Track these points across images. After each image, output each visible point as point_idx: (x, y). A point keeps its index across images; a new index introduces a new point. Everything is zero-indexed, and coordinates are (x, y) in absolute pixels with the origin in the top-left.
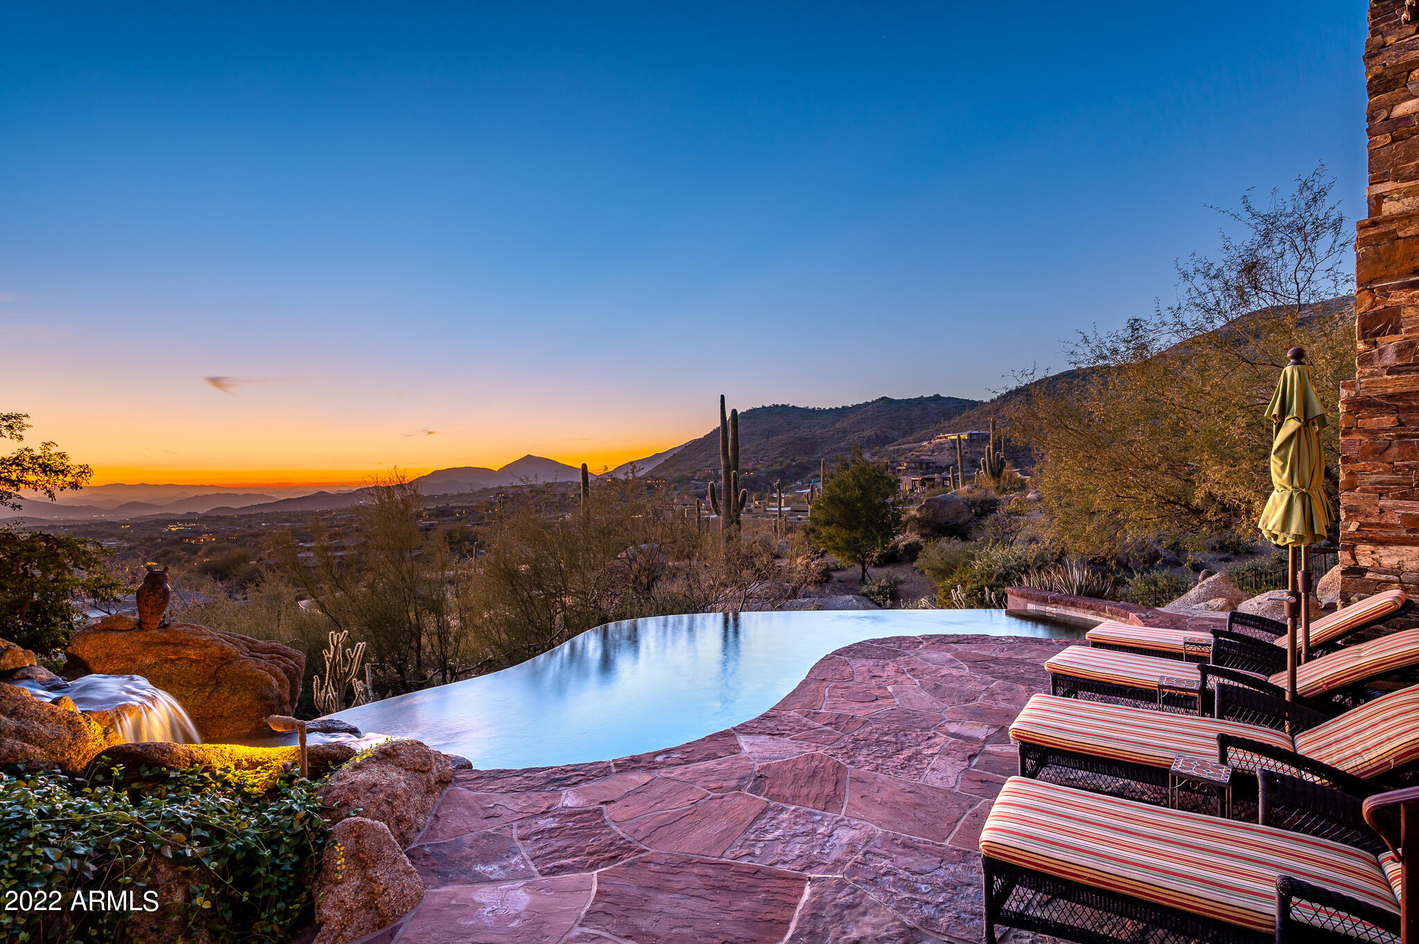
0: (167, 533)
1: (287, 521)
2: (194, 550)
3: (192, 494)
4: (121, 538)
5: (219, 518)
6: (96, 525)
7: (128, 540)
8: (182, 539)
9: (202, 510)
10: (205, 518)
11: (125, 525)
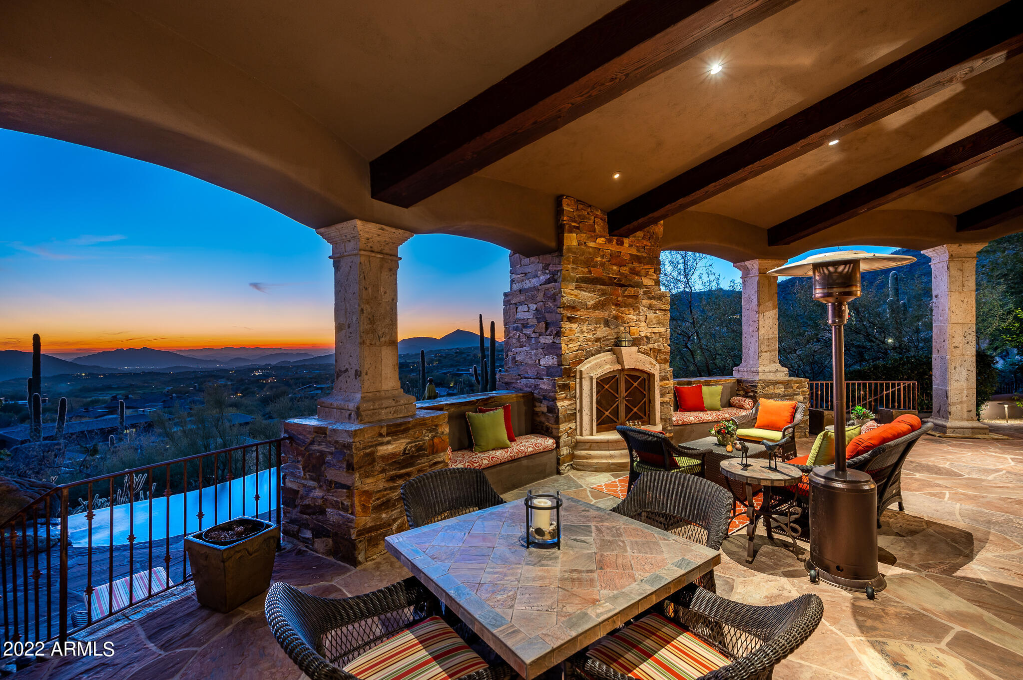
0: (252, 377)
1: (317, 369)
2: (262, 387)
3: (269, 353)
4: (228, 379)
5: (281, 367)
6: (217, 371)
7: (232, 380)
8: (258, 380)
9: (274, 363)
10: (274, 368)
11: (232, 371)
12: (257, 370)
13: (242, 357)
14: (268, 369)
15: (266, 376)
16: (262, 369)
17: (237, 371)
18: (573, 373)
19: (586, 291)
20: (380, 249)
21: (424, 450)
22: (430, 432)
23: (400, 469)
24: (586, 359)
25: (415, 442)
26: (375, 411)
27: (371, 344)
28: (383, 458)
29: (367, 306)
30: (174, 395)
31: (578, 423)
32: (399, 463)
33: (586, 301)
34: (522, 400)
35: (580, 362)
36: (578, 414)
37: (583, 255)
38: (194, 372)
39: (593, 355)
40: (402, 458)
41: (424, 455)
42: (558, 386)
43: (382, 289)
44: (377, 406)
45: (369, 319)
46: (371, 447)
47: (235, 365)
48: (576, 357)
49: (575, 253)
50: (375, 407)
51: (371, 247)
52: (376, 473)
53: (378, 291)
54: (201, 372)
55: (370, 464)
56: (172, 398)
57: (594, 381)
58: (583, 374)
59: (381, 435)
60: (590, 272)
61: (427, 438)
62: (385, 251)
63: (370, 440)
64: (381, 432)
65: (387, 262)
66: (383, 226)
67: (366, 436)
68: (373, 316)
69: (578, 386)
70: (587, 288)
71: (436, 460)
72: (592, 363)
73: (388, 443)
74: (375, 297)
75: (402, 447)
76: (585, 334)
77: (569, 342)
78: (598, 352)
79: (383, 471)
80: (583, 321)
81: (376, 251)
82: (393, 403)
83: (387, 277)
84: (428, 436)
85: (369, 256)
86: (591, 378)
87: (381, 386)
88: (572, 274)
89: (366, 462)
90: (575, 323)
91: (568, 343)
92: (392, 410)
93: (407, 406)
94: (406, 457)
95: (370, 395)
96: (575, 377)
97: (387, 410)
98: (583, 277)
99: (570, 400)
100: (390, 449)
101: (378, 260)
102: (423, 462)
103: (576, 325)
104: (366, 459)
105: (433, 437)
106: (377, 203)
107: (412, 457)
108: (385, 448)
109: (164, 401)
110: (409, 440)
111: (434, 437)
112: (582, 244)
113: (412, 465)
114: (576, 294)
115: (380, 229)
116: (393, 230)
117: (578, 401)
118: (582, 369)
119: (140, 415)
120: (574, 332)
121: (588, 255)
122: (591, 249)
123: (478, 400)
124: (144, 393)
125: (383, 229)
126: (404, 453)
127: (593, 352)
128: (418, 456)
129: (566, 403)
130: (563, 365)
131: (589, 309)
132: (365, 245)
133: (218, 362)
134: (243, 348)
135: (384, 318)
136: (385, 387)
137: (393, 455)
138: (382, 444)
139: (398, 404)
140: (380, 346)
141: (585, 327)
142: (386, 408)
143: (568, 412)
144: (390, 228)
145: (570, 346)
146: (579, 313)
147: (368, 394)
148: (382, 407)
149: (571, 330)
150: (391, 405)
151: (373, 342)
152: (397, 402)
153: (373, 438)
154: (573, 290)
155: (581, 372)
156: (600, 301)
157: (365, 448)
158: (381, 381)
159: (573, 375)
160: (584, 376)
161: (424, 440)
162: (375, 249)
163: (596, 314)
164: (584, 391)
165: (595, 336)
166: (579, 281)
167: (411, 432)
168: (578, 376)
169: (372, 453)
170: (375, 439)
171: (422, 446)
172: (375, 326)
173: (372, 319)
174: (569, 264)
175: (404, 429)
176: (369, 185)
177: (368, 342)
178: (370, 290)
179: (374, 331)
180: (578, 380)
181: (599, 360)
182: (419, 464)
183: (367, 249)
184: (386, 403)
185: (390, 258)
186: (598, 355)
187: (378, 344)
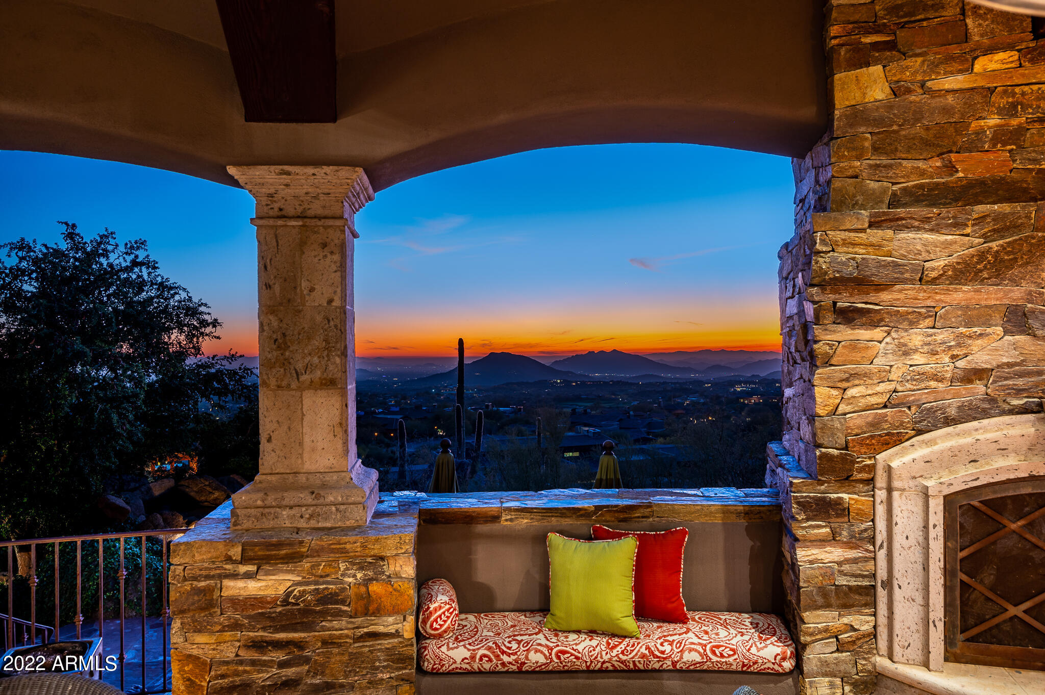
0: (732, 393)
2: (742, 409)
3: (756, 358)
4: (702, 395)
7: (706, 397)
8: (738, 399)
10: (763, 381)
11: (708, 384)
12: (740, 383)
13: (722, 364)
14: (755, 383)
15: (749, 394)
16: (746, 383)
17: (715, 384)
18: (862, 470)
19: (918, 229)
20: (300, 209)
21: (343, 602)
22: (361, 568)
23: (277, 630)
24: (920, 432)
25: (316, 583)
26: (267, 510)
27: (279, 387)
28: (235, 602)
29: (271, 317)
30: (631, 413)
31: (882, 620)
32: (272, 619)
33: (925, 256)
34: (743, 522)
35: (893, 440)
36: (882, 594)
37: (918, 120)
38: (664, 383)
39: (949, 422)
40: (279, 609)
41: (339, 614)
42: (798, 503)
43: (304, 284)
44: (270, 500)
45: (276, 340)
46: (208, 577)
47: (714, 376)
48: (875, 425)
49: (879, 122)
50: (268, 503)
51: (281, 210)
52: (218, 628)
53: (295, 288)
54: (672, 383)
55: (202, 609)
56: (629, 417)
57: (937, 507)
58: (895, 476)
59: (229, 559)
60: (951, 168)
61: (351, 580)
62: (311, 213)
63: (206, 565)
64: (231, 553)
65: (315, 232)
66: (286, 168)
67: (198, 557)
68: (284, 335)
69: (881, 510)
70: (927, 220)
71: (372, 629)
72: (936, 448)
73: (248, 576)
74: (289, 301)
75: (282, 590)
76: (918, 359)
77: (847, 380)
78: (970, 413)
79: (235, 626)
80: (911, 320)
81: (291, 214)
82: (309, 500)
83: (316, 260)
84: (354, 576)
85: (272, 227)
86: (925, 494)
87: (303, 463)
88: (873, 185)
89: (193, 604)
90: (874, 325)
91: (845, 385)
92: (307, 513)
93: (342, 507)
94: (289, 611)
95: (273, 478)
96: (871, 481)
97: (292, 512)
98: (921, 187)
99: (850, 545)
100: (252, 587)
101: (297, 230)
102: (339, 627)
103: (878, 333)
104: (196, 598)
105: (367, 581)
106: (260, 129)
107: (306, 612)
108: (240, 584)
109: (620, 420)
110: (300, 578)
111: (371, 580)
112: (909, 91)
113: (308, 627)
114: (873, 240)
115: (281, 174)
116: (310, 170)
117: (882, 555)
118: (894, 464)
119: (585, 435)
120: (871, 353)
121: (938, 118)
122: (950, 99)
123: (598, 508)
124: (610, 408)
125: (288, 173)
126: (285, 602)
127: (953, 412)
128: (324, 614)
129: (833, 554)
130: (819, 446)
131: (934, 281)
132: (266, 208)
133: (690, 370)
134: (723, 352)
135: (309, 338)
136: (309, 466)
137: (259, 601)
138: (234, 576)
139: (321, 501)
140: (301, 389)
141: (916, 337)
142: (291, 508)
143: (842, 581)
144: (302, 168)
145: (851, 392)
146: (885, 296)
147: (269, 478)
148: (284, 503)
149: (854, 345)
150: (305, 502)
151: (284, 383)
152: (318, 497)
153: (213, 562)
154: (863, 230)
155: (889, 470)
156: (982, 256)
157: (195, 578)
158: (301, 455)
159: (864, 476)
160: (896, 484)
161: (342, 582)
162: (290, 211)
163: (963, 294)
164: (896, 530)
165: (961, 364)
166: (904, 200)
167: (306, 564)
168: (881, 482)
169: (208, 591)
170: (218, 564)
171: (336, 594)
172: (287, 354)
173: (280, 341)
174: (858, 158)
175: (286, 554)
176: (238, 99)
177: (273, 382)
178: (277, 288)
179: (285, 363)
180: (881, 495)
181: (969, 440)
182: (324, 629)
183: (271, 213)
184: (290, 497)
185: (319, 223)
186: (975, 424)
187: (293, 386)
